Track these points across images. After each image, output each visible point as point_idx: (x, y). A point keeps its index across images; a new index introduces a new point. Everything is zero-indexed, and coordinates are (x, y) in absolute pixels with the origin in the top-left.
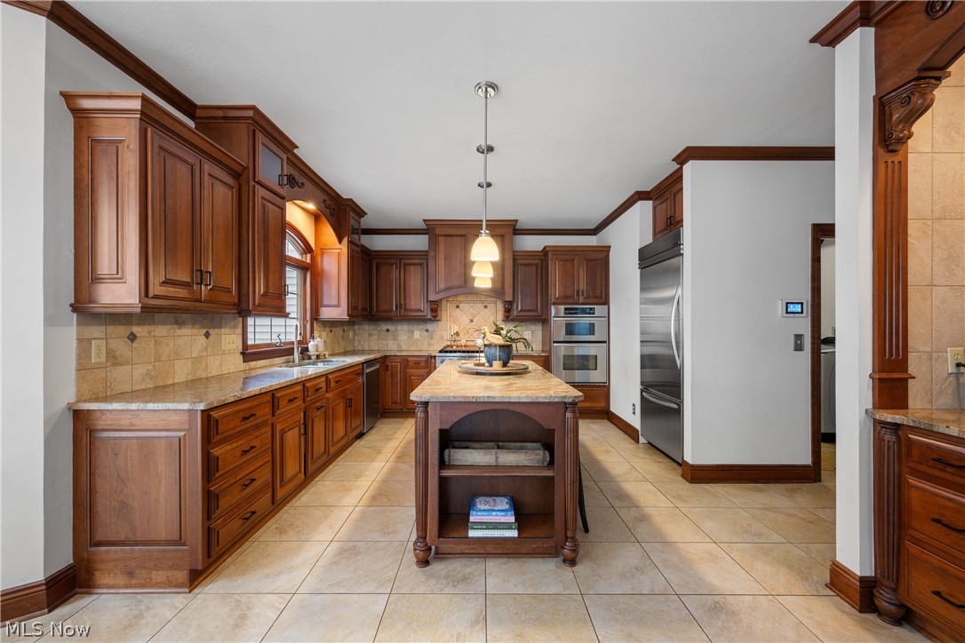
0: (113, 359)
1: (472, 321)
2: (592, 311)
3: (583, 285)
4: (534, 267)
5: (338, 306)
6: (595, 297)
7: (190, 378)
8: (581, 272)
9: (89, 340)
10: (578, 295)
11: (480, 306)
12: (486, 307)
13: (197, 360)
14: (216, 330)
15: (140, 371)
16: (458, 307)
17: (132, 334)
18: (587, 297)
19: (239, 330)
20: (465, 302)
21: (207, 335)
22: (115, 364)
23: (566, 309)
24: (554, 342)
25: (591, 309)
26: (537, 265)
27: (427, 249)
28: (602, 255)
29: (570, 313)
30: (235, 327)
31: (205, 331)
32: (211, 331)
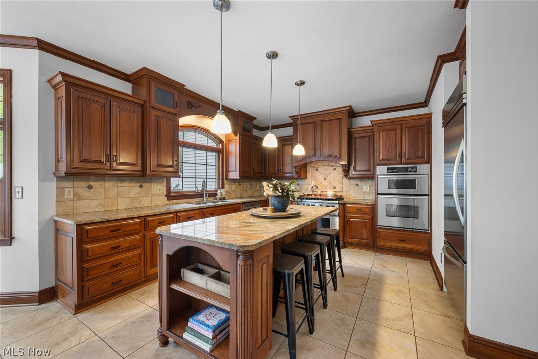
0: (78, 197)
1: (326, 179)
2: (414, 170)
3: (405, 148)
4: (367, 139)
5: (235, 171)
6: (417, 158)
7: (128, 207)
8: (403, 139)
9: (64, 189)
10: (400, 156)
11: (331, 169)
12: (335, 169)
13: (135, 198)
14: (147, 184)
15: (94, 203)
16: (317, 170)
17: (90, 186)
18: (409, 158)
19: (165, 184)
20: (322, 166)
21: (141, 187)
22: (79, 200)
23: (388, 168)
24: (378, 194)
25: (413, 167)
26: (369, 137)
27: (292, 135)
28: (424, 121)
29: (392, 172)
30: (162, 183)
31: (139, 184)
32: (143, 185)
